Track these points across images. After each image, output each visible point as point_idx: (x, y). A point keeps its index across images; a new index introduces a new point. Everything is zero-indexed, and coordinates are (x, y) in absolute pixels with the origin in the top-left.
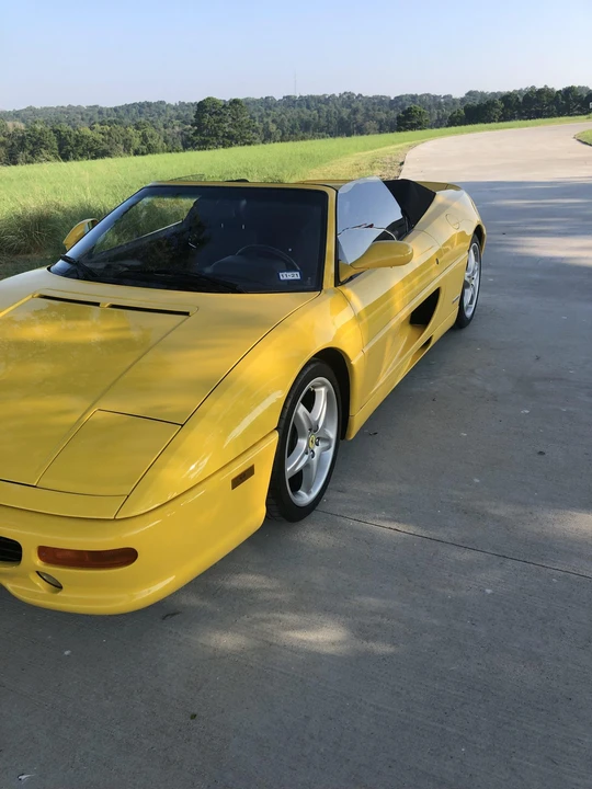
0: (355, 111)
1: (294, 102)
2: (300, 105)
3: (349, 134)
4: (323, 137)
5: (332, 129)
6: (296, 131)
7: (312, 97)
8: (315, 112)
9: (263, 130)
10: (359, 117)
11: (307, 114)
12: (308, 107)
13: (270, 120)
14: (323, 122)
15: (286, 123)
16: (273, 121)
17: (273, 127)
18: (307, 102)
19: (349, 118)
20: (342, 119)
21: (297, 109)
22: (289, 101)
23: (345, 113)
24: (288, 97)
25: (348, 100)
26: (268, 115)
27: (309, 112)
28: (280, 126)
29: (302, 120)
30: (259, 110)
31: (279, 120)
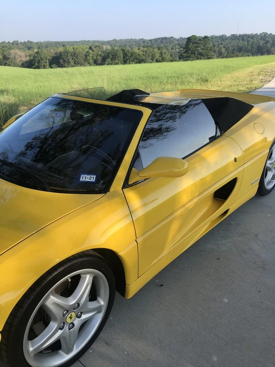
0: (267, 42)
1: (236, 37)
2: (239, 39)
3: (262, 54)
4: (248, 56)
5: (253, 52)
6: (235, 52)
7: (245, 35)
8: (246, 42)
9: (219, 51)
10: (269, 45)
11: (241, 44)
12: (243, 40)
13: (222, 46)
14: (249, 48)
15: (230, 48)
16: (224, 47)
17: (223, 50)
18: (243, 37)
19: (263, 45)
20: (260, 46)
21: (237, 41)
22: (234, 37)
23: (262, 43)
24: (233, 35)
25: (264, 36)
26: (222, 44)
27: (243, 42)
28: (227, 49)
29: (239, 46)
30: (218, 42)
31: (227, 46)
